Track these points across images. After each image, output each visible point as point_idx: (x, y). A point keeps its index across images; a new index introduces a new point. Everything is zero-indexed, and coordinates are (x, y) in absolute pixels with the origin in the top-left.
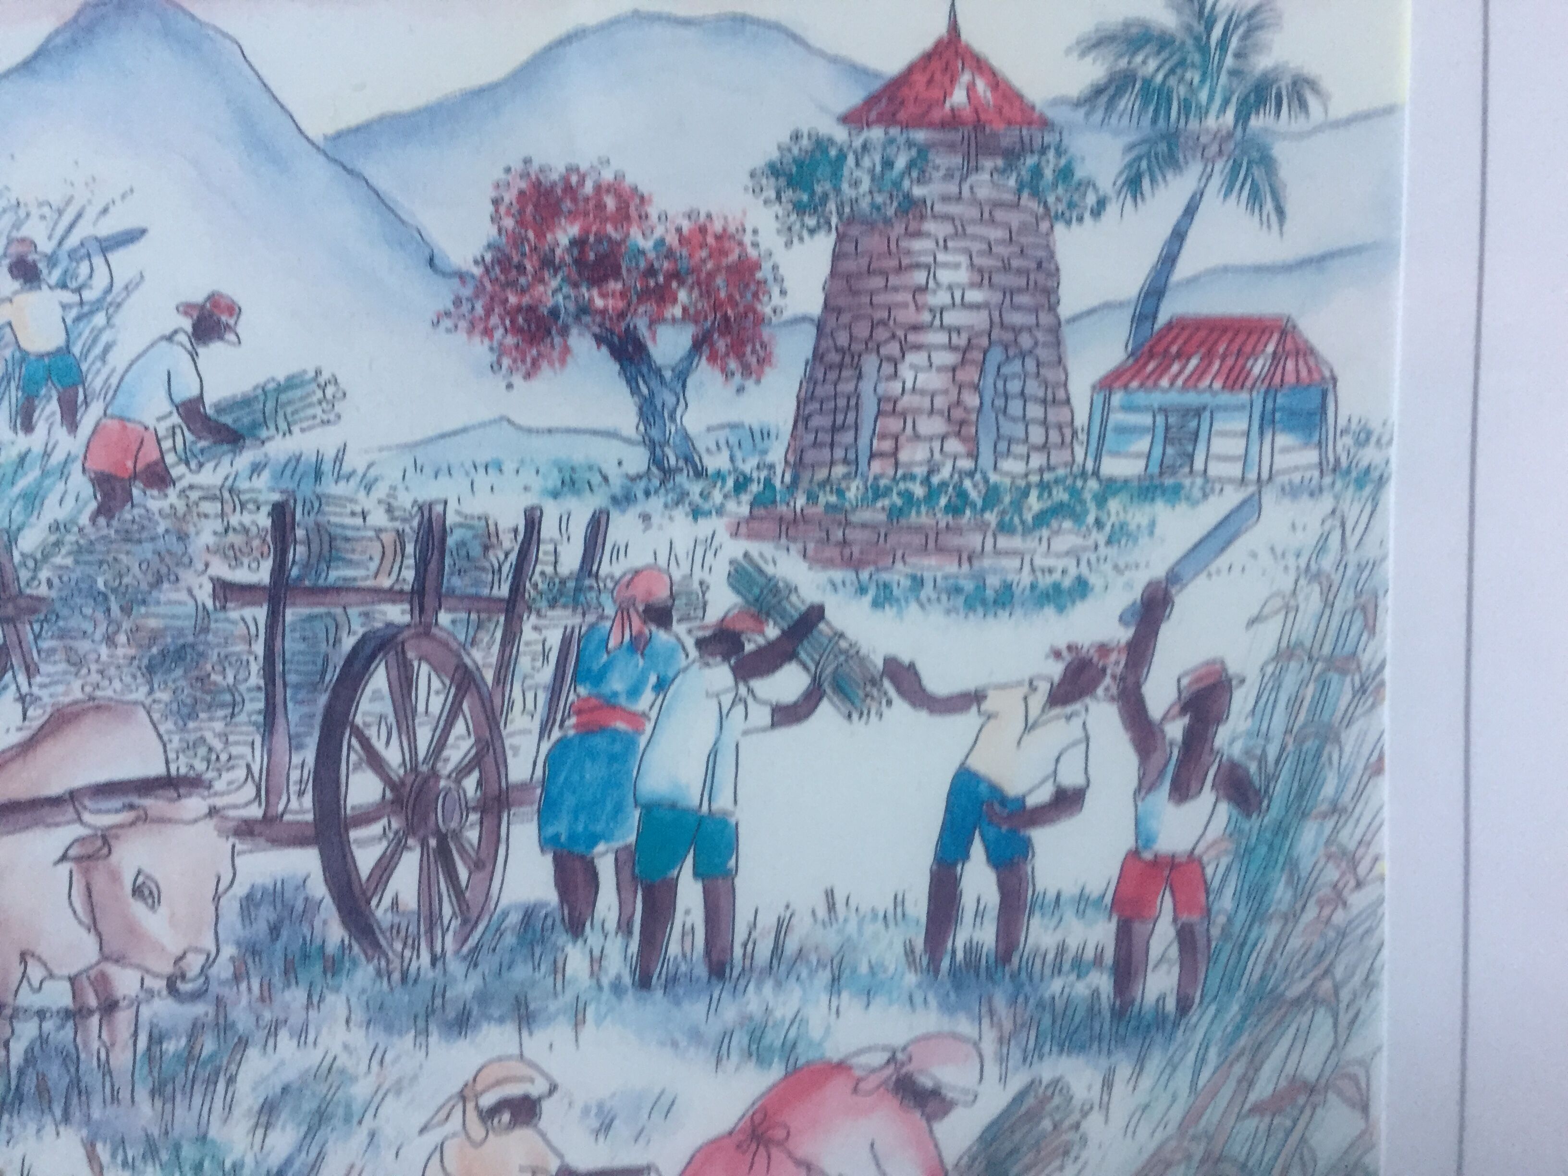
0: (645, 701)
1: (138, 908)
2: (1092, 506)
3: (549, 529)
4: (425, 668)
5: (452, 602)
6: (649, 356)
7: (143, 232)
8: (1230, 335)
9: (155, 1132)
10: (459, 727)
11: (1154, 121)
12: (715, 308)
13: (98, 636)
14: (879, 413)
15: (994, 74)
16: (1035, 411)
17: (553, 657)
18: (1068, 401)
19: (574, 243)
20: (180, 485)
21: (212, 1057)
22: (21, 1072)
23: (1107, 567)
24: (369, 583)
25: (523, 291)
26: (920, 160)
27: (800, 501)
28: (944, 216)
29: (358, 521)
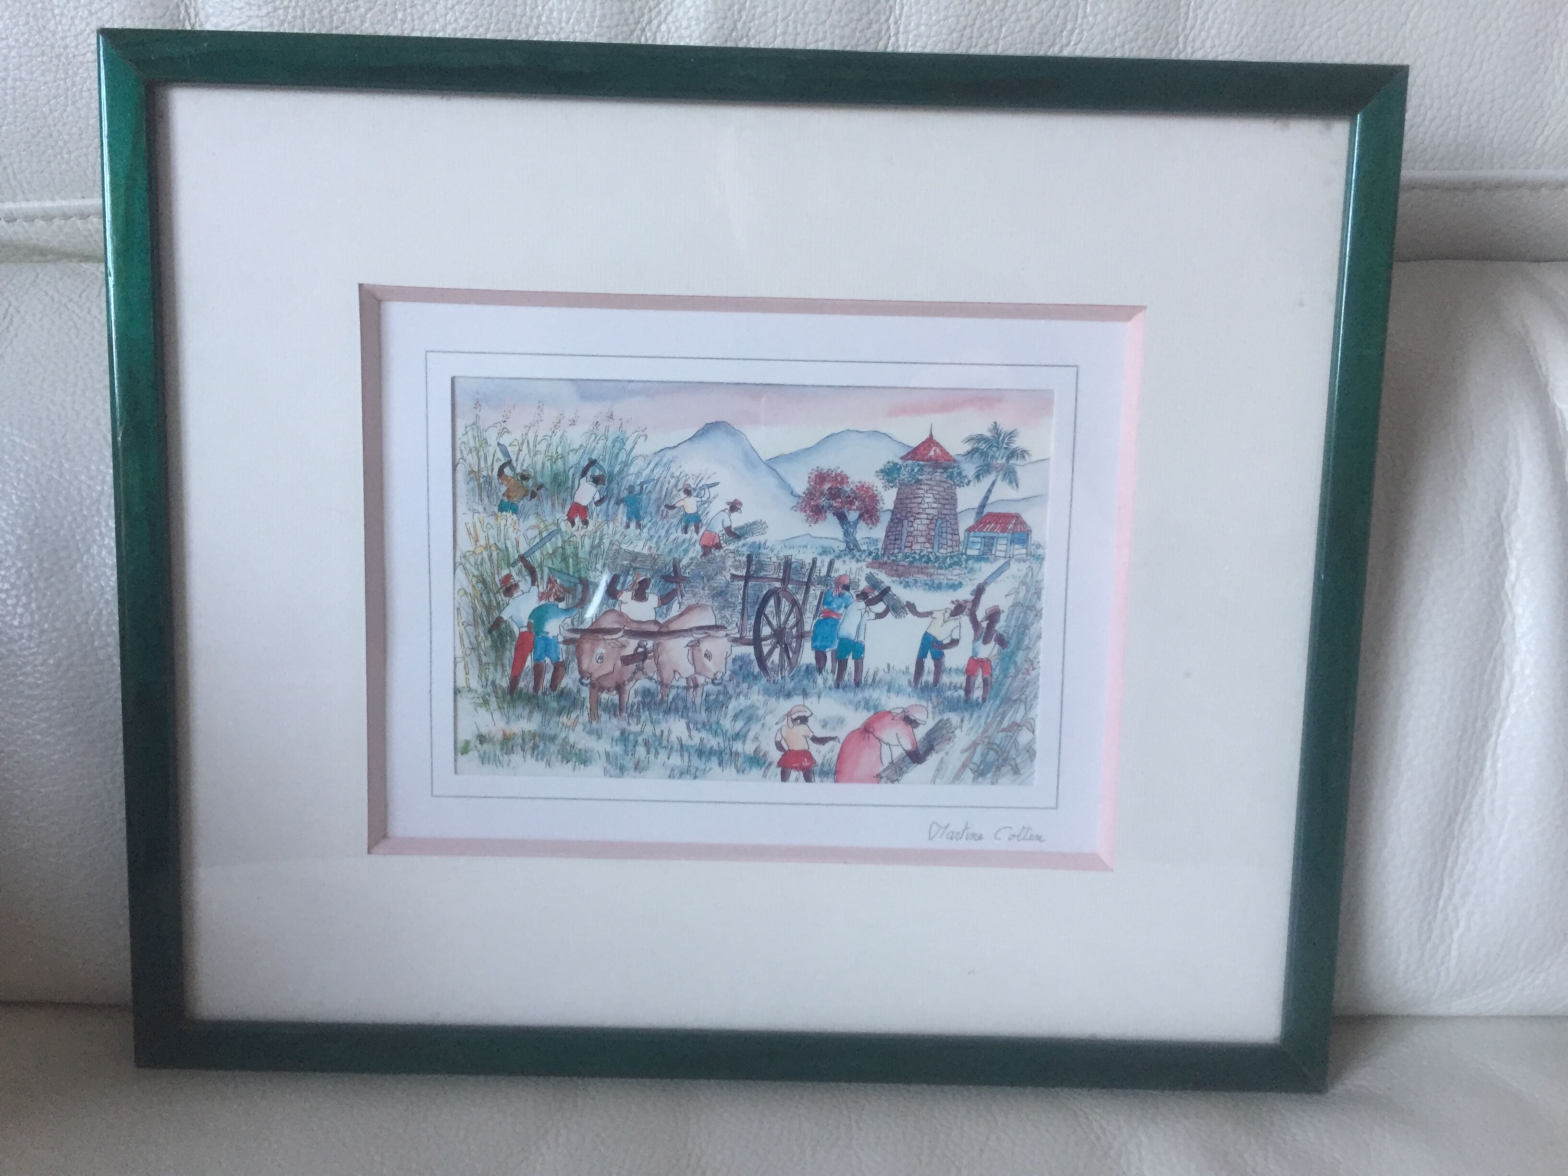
0: (841, 612)
1: (706, 660)
2: (964, 563)
3: (818, 564)
4: (784, 599)
5: (792, 582)
6: (847, 519)
7: (718, 483)
8: (1003, 518)
9: (706, 721)
10: (792, 615)
11: (984, 460)
12: (865, 507)
13: (700, 588)
14: (908, 536)
15: (942, 448)
16: (950, 537)
17: (818, 597)
18: (958, 534)
19: (829, 489)
20: (725, 548)
21: (722, 701)
22: (671, 703)
23: (967, 579)
24: (771, 576)
25: (815, 501)
26: (921, 469)
27: (886, 559)
28: (927, 484)
29: (768, 560)
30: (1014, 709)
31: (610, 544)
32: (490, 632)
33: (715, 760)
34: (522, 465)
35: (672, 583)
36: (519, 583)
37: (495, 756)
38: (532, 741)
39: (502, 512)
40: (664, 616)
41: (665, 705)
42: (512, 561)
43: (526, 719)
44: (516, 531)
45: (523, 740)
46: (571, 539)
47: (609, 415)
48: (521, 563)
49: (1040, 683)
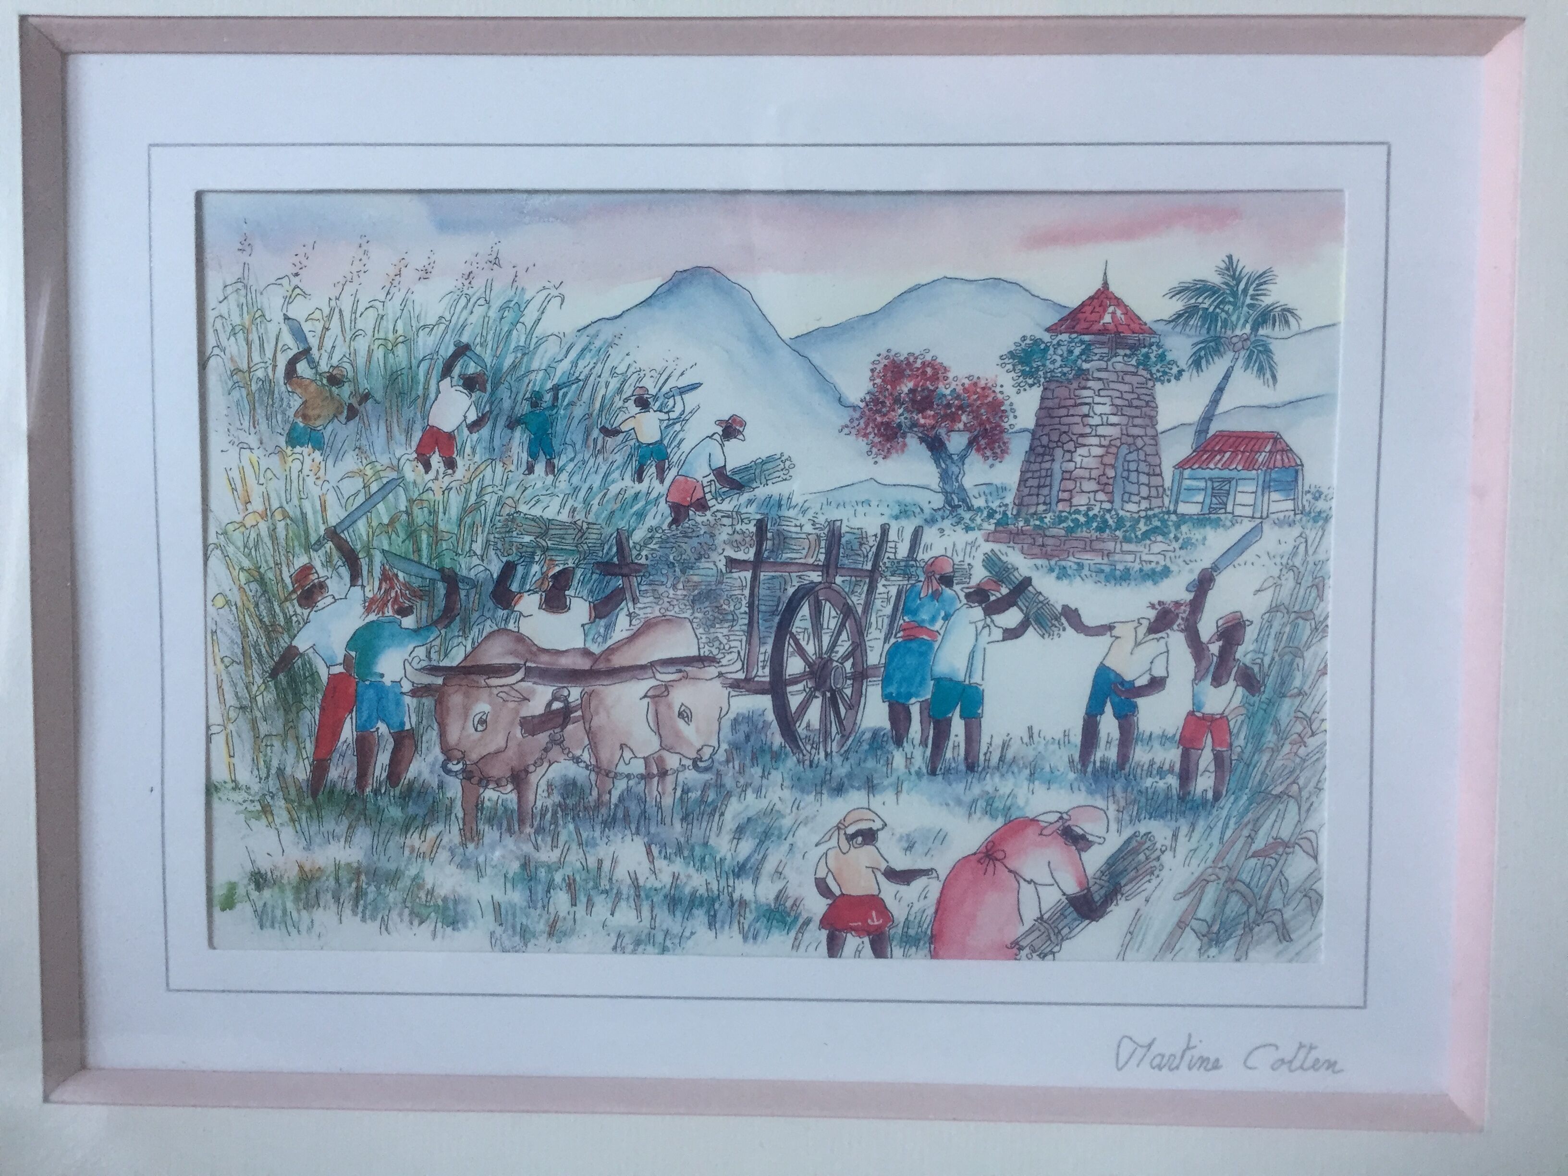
0: (938, 625)
1: (681, 724)
2: (1173, 529)
3: (892, 535)
4: (828, 604)
5: (843, 572)
6: (946, 448)
7: (701, 384)
8: (1246, 441)
9: (682, 840)
10: (844, 636)
11: (1209, 330)
12: (981, 424)
13: (669, 585)
14: (1063, 479)
15: (1126, 306)
16: (1144, 479)
17: (893, 600)
18: (1160, 475)
19: (910, 391)
20: (714, 509)
21: (713, 801)
22: (616, 805)
23: (1180, 561)
24: (802, 561)
25: (885, 415)
26: (1086, 352)
27: (1021, 524)
28: (1100, 379)
29: (798, 529)
30: (1276, 812)
31: (497, 505)
32: (274, 674)
33: (700, 914)
34: (330, 357)
35: (615, 575)
36: (328, 582)
37: (284, 911)
38: (354, 885)
39: (294, 447)
40: (600, 640)
41: (604, 811)
42: (313, 539)
43: (343, 840)
44: (319, 482)
45: (337, 880)
46: (425, 496)
47: (492, 258)
48: (330, 544)
49: (1328, 761)
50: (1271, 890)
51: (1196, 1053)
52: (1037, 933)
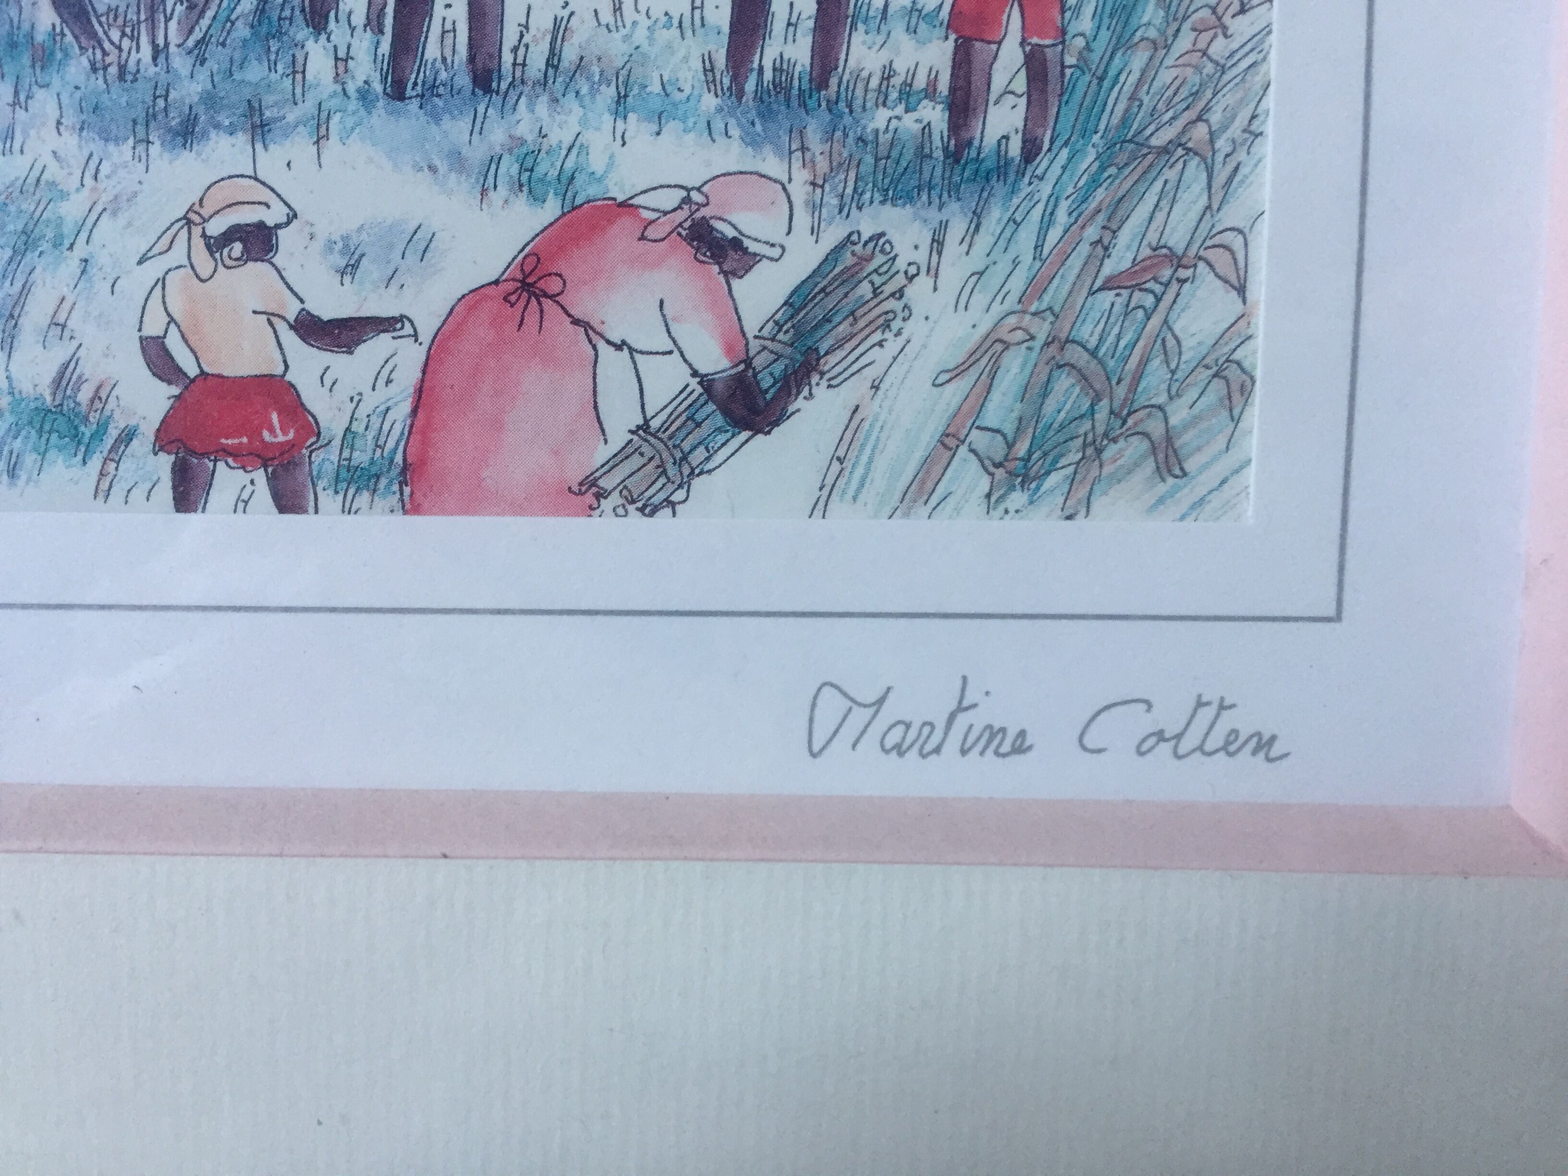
30: (1158, 185)
49: (1273, 67)
50: (1144, 362)
51: (978, 719)
52: (636, 461)
